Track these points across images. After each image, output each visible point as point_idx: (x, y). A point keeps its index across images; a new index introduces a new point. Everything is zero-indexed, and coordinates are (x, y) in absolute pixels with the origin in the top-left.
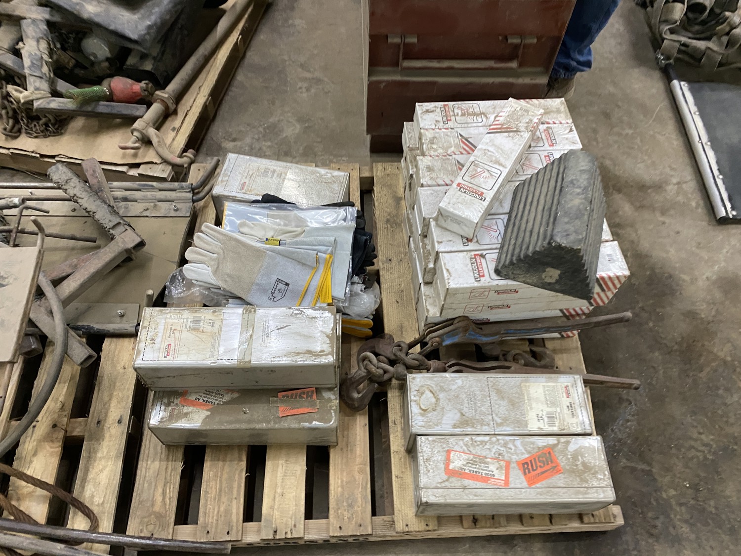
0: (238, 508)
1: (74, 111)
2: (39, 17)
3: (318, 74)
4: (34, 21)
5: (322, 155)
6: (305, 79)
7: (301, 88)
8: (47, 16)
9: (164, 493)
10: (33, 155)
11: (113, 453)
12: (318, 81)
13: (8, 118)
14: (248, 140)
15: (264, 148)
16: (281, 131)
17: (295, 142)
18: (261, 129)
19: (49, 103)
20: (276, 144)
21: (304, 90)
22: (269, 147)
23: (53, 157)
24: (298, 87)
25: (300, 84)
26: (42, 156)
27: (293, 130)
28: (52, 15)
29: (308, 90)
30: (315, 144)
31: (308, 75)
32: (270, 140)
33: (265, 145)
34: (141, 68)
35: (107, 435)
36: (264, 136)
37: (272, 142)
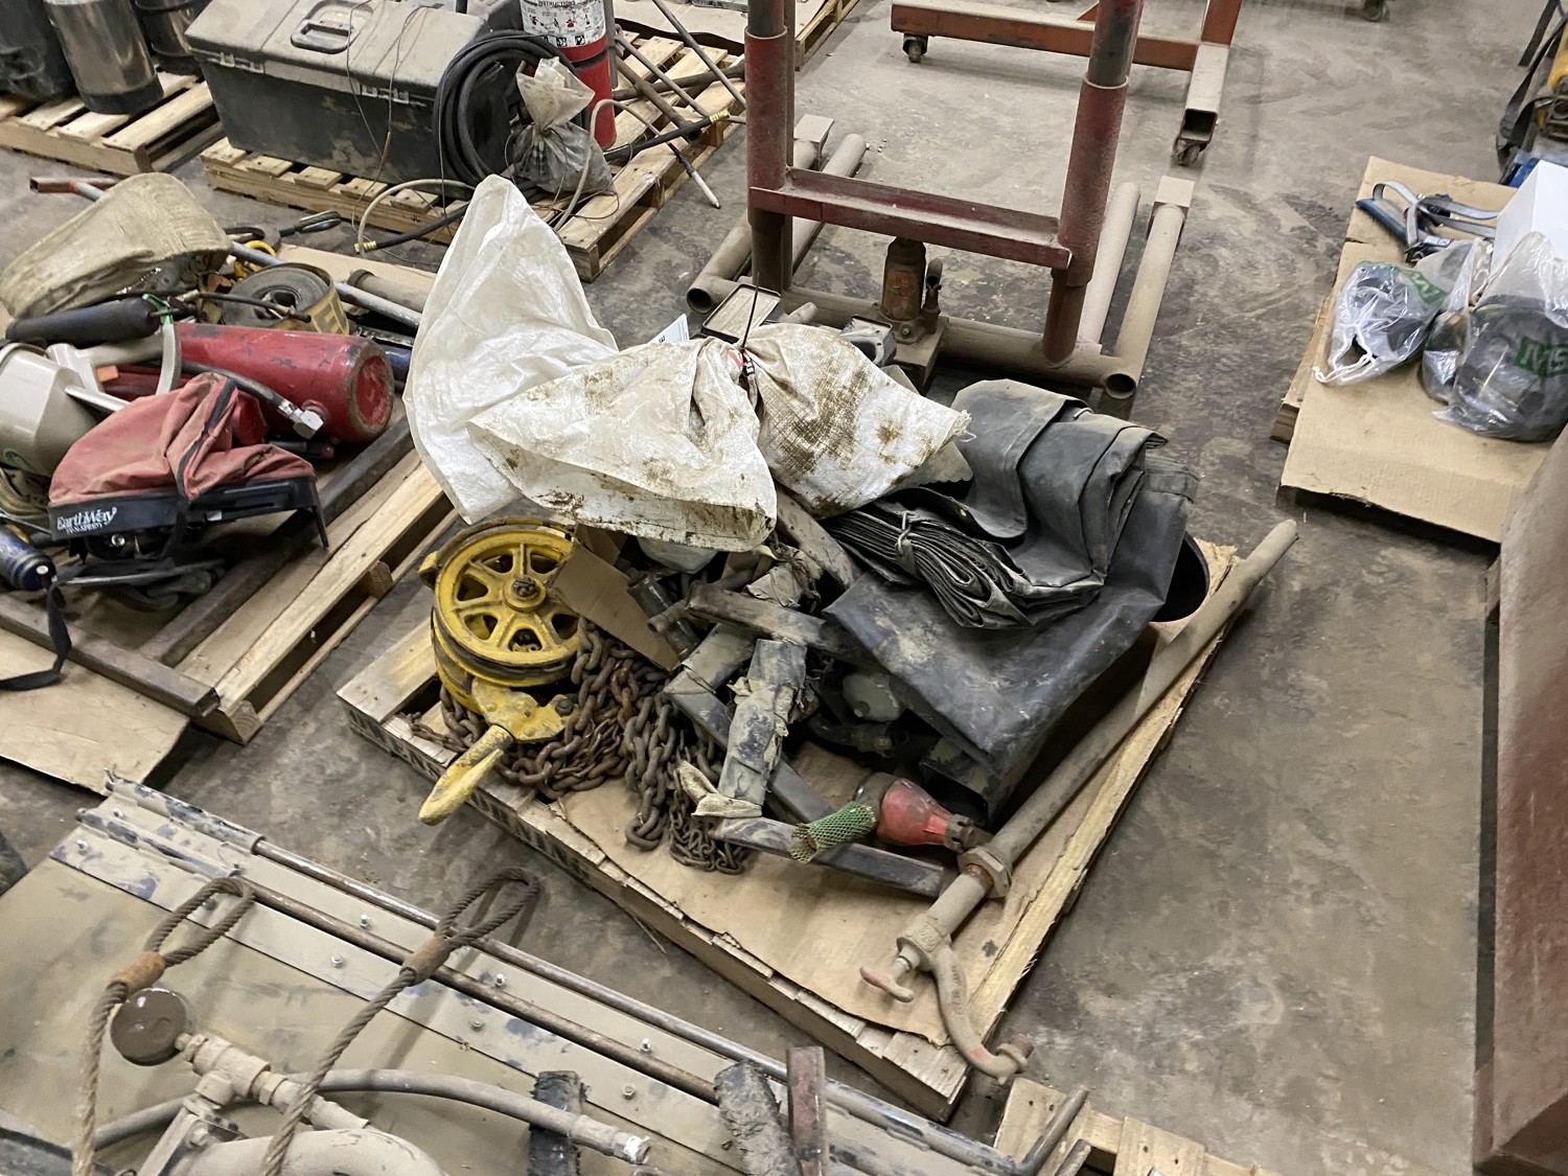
2: (798, 638)
3: (1347, 855)
4: (785, 645)
5: (1336, 1127)
6: (1310, 859)
7: (1298, 884)
8: (813, 637)
10: (671, 910)
12: (1349, 877)
13: (652, 805)
14: (1145, 1004)
15: (1184, 1046)
16: (1233, 1005)
17: (1268, 1057)
18: (1182, 981)
19: (751, 830)
20: (1216, 1043)
21: (1308, 895)
22: (1195, 1045)
23: (707, 932)
24: (1291, 878)
25: (1296, 874)
26: (689, 921)
27: (1263, 1014)
28: (823, 638)
29: (1316, 899)
30: (1320, 1081)
31: (1321, 850)
32: (1201, 1025)
33: (1185, 1036)
34: (959, 781)
36: (1188, 1006)
37: (1205, 1033)
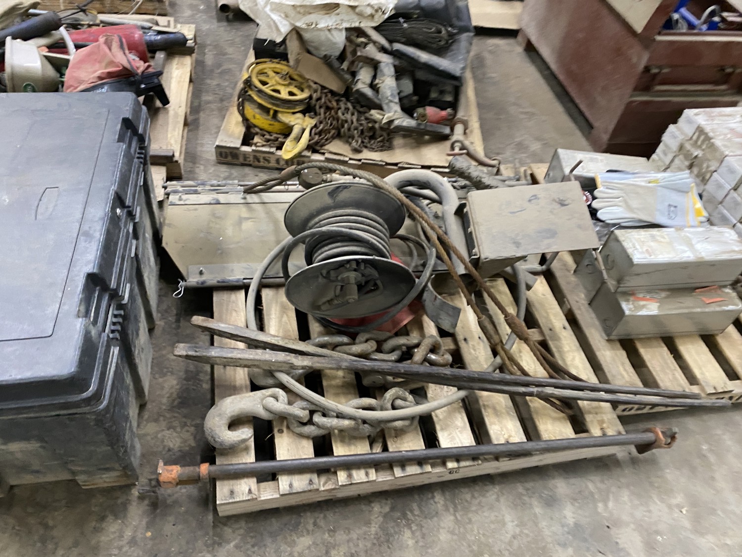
0: (681, 376)
1: (415, 128)
2: (389, 61)
3: (530, 109)
4: (388, 64)
6: (522, 113)
7: (523, 118)
8: (393, 62)
9: (625, 370)
10: (381, 163)
11: (574, 348)
12: (534, 114)
16: (528, 147)
18: (514, 146)
19: (403, 121)
20: (530, 155)
21: (527, 120)
23: (396, 164)
24: (521, 118)
26: (387, 164)
27: (536, 146)
28: (396, 61)
34: (443, 100)
35: (561, 337)
